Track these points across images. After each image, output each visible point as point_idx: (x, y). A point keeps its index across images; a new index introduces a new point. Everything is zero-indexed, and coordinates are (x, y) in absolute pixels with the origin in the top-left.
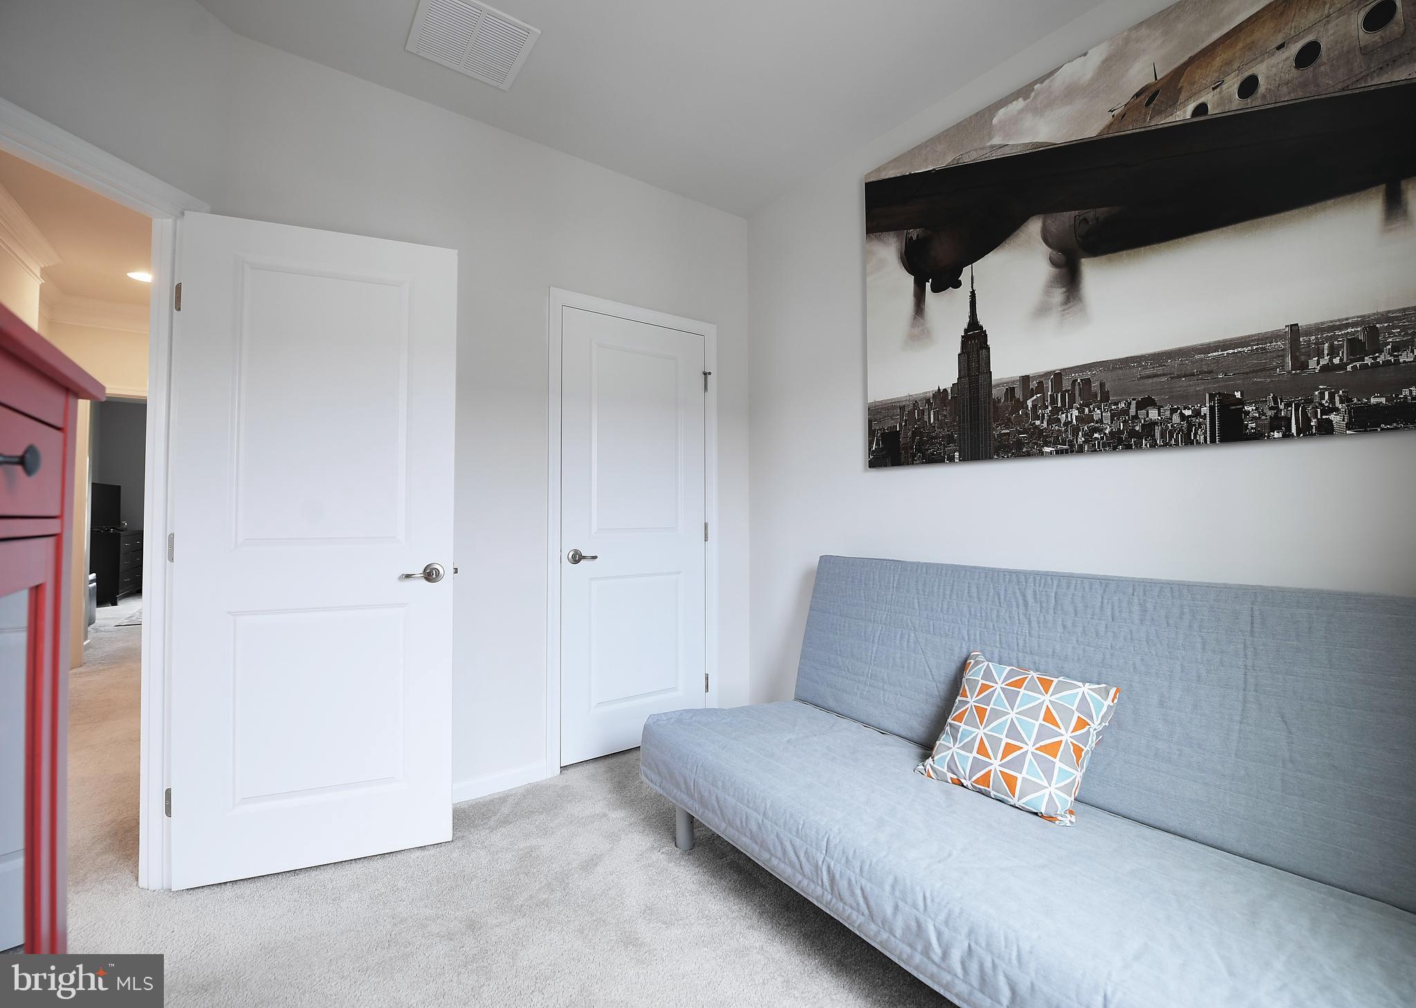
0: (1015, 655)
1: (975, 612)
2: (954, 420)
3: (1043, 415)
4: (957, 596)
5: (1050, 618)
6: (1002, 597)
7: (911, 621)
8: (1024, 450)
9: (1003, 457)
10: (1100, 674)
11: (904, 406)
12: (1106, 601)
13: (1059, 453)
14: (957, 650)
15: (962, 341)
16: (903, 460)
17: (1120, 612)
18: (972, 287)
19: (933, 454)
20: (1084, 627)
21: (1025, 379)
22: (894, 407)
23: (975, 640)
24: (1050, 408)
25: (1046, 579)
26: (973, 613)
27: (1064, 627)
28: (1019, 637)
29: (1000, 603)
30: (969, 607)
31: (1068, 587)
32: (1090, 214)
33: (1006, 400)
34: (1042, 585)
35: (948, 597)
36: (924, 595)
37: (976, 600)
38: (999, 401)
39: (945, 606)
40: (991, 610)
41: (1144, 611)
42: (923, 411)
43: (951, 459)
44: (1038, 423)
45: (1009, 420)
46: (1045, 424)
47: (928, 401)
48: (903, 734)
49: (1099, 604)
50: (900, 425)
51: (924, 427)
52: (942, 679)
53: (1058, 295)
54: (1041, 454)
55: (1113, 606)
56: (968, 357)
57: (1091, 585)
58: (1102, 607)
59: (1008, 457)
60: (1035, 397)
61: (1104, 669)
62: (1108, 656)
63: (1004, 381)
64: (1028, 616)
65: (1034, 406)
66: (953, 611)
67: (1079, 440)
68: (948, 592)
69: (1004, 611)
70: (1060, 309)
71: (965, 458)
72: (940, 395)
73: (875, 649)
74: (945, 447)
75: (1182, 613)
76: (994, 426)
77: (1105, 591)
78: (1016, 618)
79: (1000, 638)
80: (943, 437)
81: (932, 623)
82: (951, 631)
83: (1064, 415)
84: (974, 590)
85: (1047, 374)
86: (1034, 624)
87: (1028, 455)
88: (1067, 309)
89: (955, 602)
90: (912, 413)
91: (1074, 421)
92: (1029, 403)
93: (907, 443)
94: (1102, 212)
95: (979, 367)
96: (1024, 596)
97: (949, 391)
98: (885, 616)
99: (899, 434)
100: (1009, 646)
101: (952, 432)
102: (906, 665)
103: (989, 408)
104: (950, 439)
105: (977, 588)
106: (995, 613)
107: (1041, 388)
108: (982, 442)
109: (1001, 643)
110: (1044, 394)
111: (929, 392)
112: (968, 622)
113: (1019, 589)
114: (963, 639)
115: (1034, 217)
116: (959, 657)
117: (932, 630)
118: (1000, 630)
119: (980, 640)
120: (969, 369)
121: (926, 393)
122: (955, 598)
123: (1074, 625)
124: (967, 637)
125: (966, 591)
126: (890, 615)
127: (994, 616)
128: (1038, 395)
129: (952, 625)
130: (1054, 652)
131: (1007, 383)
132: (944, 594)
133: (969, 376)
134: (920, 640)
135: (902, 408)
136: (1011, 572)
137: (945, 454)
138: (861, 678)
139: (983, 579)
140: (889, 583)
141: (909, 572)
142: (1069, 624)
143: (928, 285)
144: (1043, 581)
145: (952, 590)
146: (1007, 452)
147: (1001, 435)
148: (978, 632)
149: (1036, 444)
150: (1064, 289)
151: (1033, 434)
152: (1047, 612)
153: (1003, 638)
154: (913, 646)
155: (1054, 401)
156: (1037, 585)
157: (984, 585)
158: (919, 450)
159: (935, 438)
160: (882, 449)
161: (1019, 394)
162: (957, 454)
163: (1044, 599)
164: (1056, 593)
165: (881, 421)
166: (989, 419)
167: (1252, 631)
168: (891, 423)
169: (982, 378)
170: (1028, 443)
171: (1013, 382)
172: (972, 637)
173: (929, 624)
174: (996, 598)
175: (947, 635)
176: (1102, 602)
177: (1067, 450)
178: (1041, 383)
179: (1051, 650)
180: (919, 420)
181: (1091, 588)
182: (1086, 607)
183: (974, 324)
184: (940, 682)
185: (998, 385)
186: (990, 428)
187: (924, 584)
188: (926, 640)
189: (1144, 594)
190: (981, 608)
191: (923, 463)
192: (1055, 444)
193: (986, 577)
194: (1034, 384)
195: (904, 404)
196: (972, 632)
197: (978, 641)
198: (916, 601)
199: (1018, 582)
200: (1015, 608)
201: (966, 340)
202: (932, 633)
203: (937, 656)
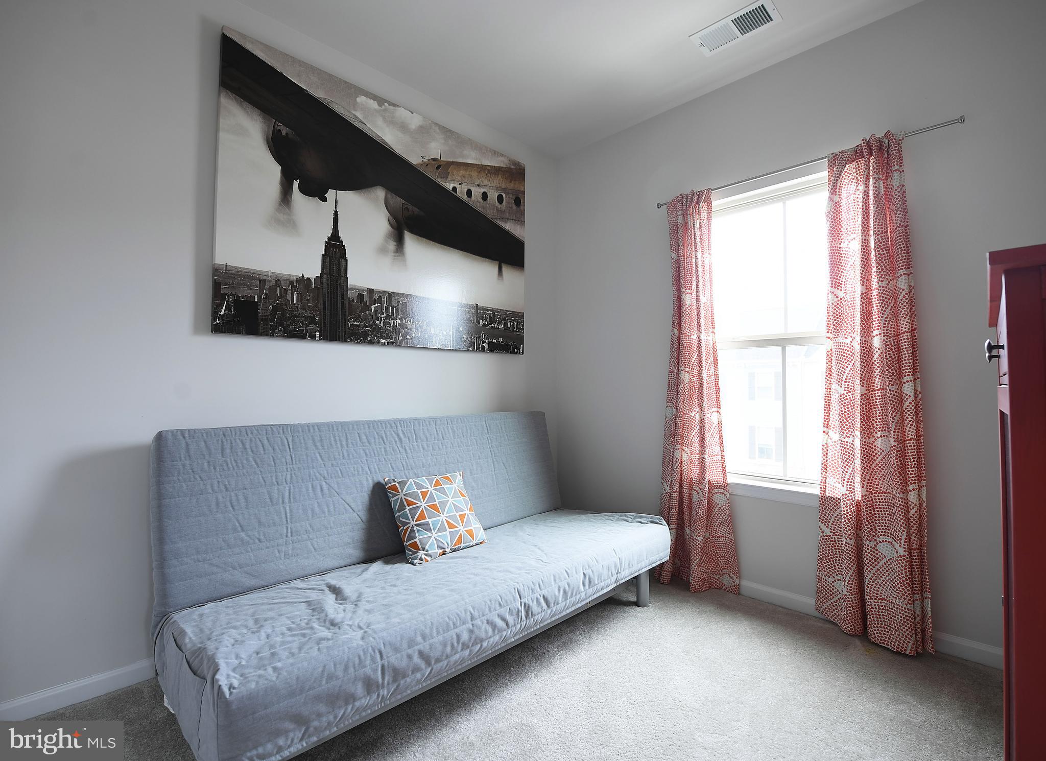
0: (403, 473)
1: (370, 453)
2: (316, 306)
3: (381, 318)
4: (353, 444)
5: (415, 444)
6: (385, 438)
7: (319, 473)
8: (369, 339)
9: (354, 341)
10: (446, 469)
11: (265, 280)
12: (438, 430)
13: (389, 344)
14: (365, 482)
15: (326, 245)
16: (261, 330)
17: (445, 434)
18: (336, 208)
19: (295, 330)
20: (432, 446)
21: (371, 291)
22: (253, 278)
23: (376, 471)
24: (385, 315)
25: (407, 422)
26: (368, 453)
27: (424, 449)
28: (402, 461)
29: (384, 442)
30: (364, 450)
31: (419, 425)
32: (410, 207)
33: (358, 301)
34: (405, 427)
35: (346, 446)
36: (324, 449)
37: (368, 444)
38: (353, 301)
39: (346, 454)
40: (380, 448)
41: (454, 432)
42: (286, 291)
43: (313, 337)
44: (377, 322)
45: (360, 316)
46: (382, 324)
47: (291, 283)
48: (344, 563)
49: (436, 432)
50: (259, 297)
51: (286, 305)
52: (360, 508)
53: (392, 245)
54: (379, 343)
55: (442, 432)
56: (330, 260)
57: (429, 422)
58: (437, 433)
59: (358, 342)
60: (376, 305)
61: (447, 465)
62: (447, 458)
63: (357, 287)
64: (404, 447)
65: (376, 311)
66: (353, 456)
67: (400, 338)
68: (344, 443)
69: (388, 447)
70: (393, 254)
71: (324, 338)
72: (303, 282)
73: (288, 508)
74: (307, 326)
75: (467, 430)
76: (349, 318)
77: (436, 424)
78: (398, 450)
79: (391, 466)
80: (305, 317)
81: (338, 469)
82: (356, 471)
83: (392, 321)
84: (364, 437)
85: (384, 292)
86: (409, 451)
87: (371, 342)
88: (397, 256)
89: (352, 449)
90: (273, 289)
91: (398, 326)
92: (373, 308)
93: (268, 316)
94: (416, 210)
95: (339, 270)
96: (398, 435)
97: (313, 281)
98: (289, 476)
99: (258, 305)
100: (398, 469)
101: (314, 315)
102: (326, 510)
103: (345, 304)
104: (312, 321)
105: (365, 435)
106: (383, 450)
107: (379, 300)
108: (339, 328)
109: (393, 469)
110: (382, 305)
111: (293, 276)
112: (367, 461)
113: (394, 431)
114: (367, 473)
115: (381, 187)
116: (368, 488)
117: (340, 475)
118: (390, 461)
119: (379, 470)
120: (331, 269)
121: (290, 275)
122: (350, 446)
123: (428, 446)
124: (369, 471)
125: (358, 439)
126: (295, 474)
127: (383, 452)
128: (379, 304)
129: (356, 466)
130: (423, 465)
131: (359, 290)
132: (342, 445)
133: (330, 274)
134: (333, 485)
135: (262, 282)
136: (385, 421)
137: (307, 331)
138: (280, 541)
139: (368, 429)
140: (283, 444)
141: (301, 432)
142: (425, 446)
143: (296, 184)
144: (405, 424)
145: (347, 440)
146: (357, 339)
147: (353, 325)
148: (376, 466)
149: (376, 336)
150: (395, 243)
151: (374, 329)
152: (413, 442)
153: (393, 465)
154: (327, 493)
155: (387, 311)
156: (403, 427)
157: (369, 432)
158: (280, 324)
159: (298, 316)
160: (234, 316)
161: (366, 300)
162: (318, 334)
163: (410, 435)
164: (414, 430)
165: (234, 287)
166: (345, 312)
167: (488, 433)
168: (247, 292)
169: (340, 280)
170: (371, 335)
171: (363, 290)
172: (373, 470)
173: (337, 471)
174: (381, 439)
175: (354, 475)
176: (437, 431)
177: (393, 343)
178: (380, 297)
179: (421, 464)
180: (281, 297)
181: (430, 424)
182: (431, 435)
183: (335, 236)
184: (359, 511)
185: (352, 289)
186: (345, 319)
187: (321, 440)
188: (338, 484)
189: (452, 423)
190: (373, 449)
191: (284, 336)
192: (387, 337)
193: (369, 427)
194: (376, 296)
195: (264, 277)
196: (372, 467)
197: (378, 472)
198: (318, 455)
199: (391, 427)
200: (394, 445)
201: (328, 246)
202: (341, 476)
203: (350, 493)
